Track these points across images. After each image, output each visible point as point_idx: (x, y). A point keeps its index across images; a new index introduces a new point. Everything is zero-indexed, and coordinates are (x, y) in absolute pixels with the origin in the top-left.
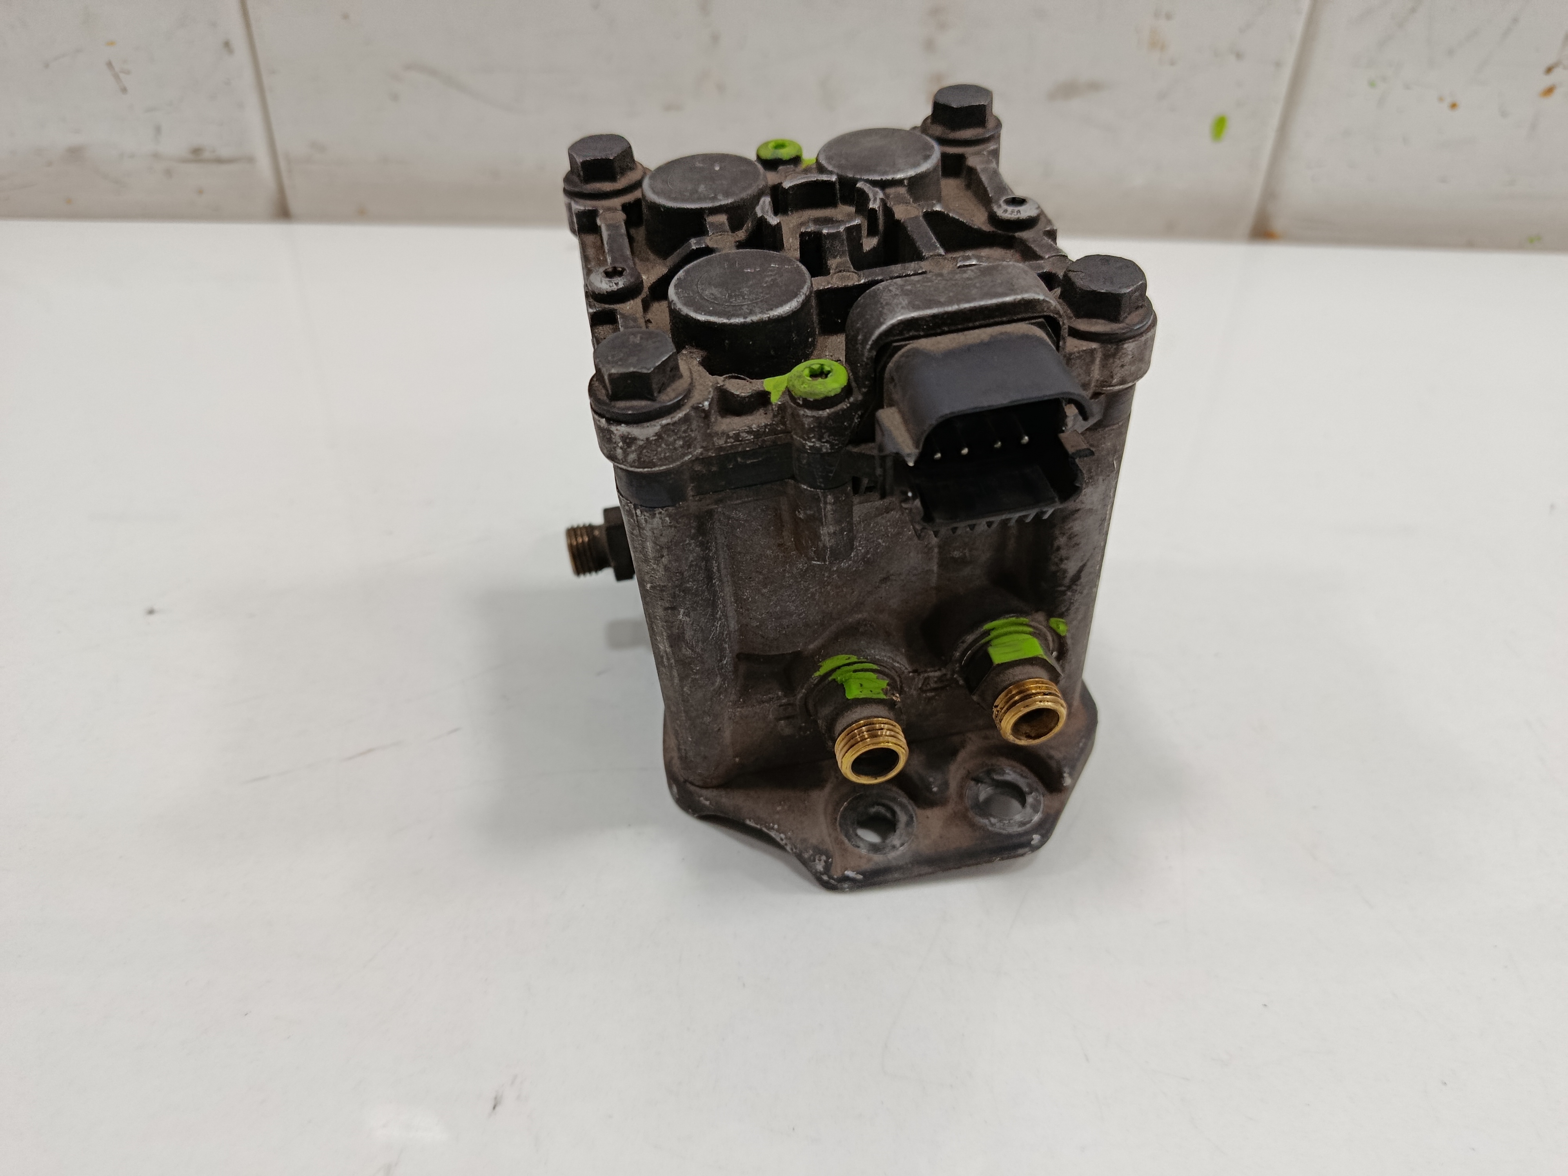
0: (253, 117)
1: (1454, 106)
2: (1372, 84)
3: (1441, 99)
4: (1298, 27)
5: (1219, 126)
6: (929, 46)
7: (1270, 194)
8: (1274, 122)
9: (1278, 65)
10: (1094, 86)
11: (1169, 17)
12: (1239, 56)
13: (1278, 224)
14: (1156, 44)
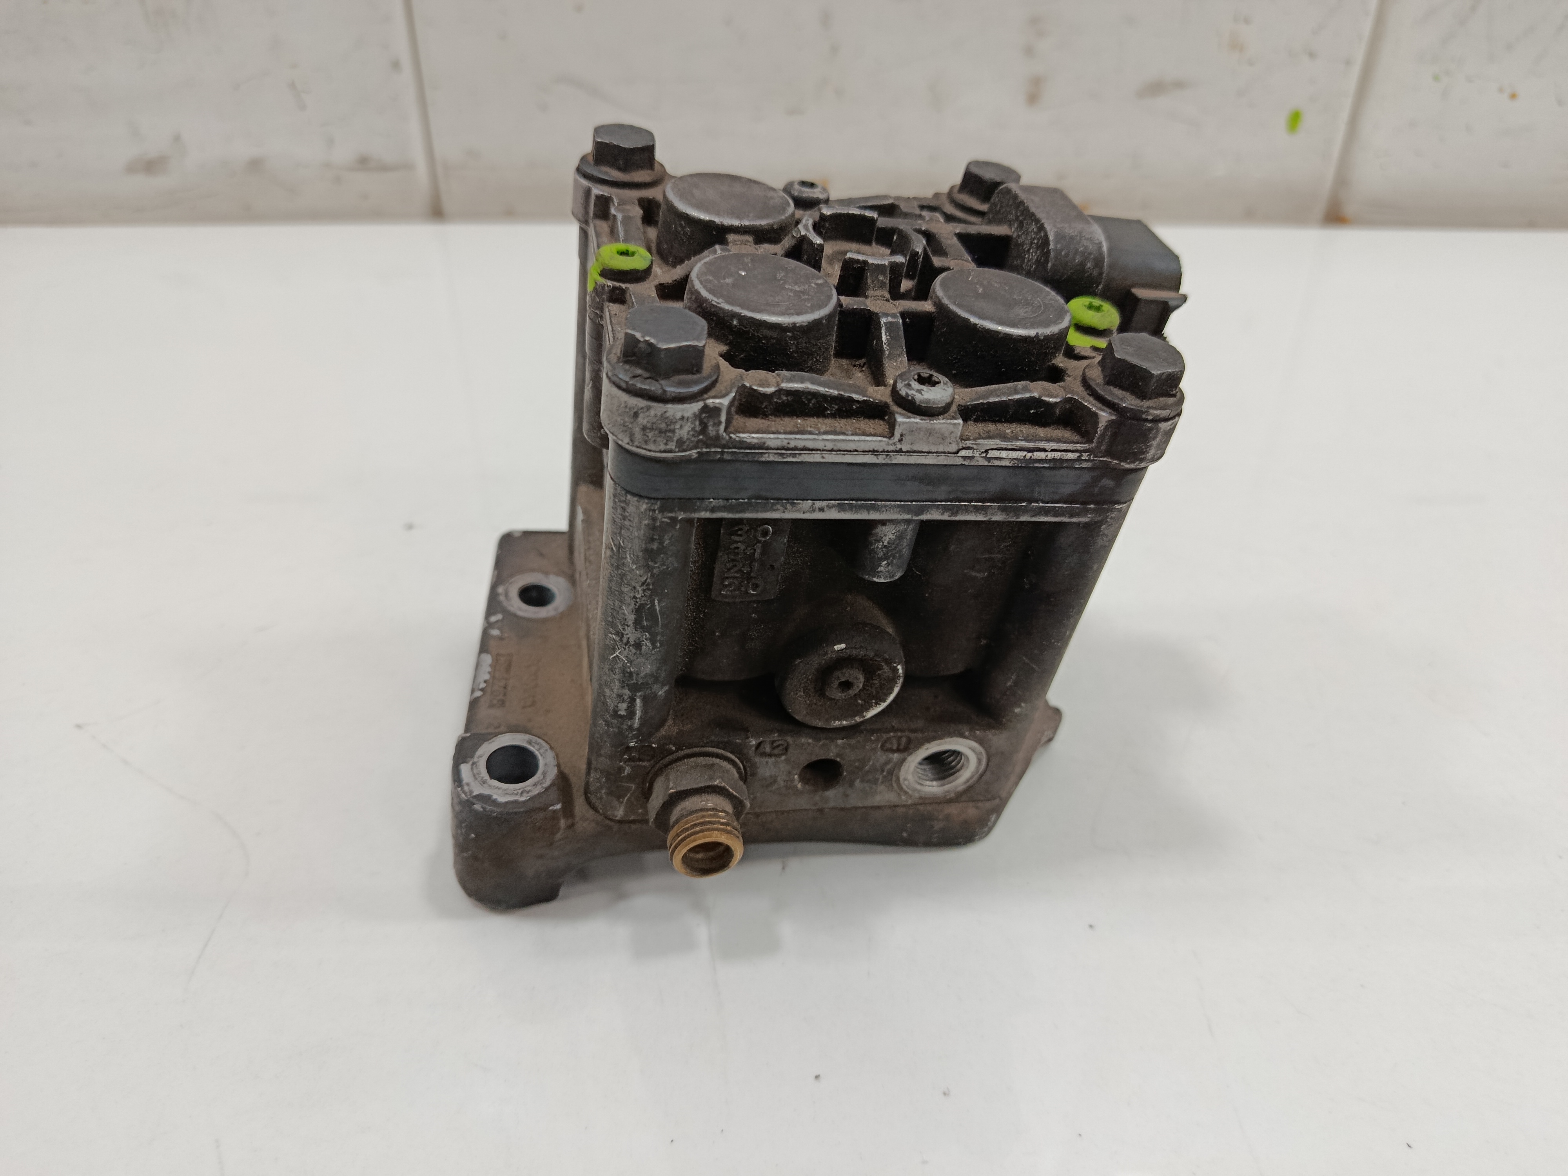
0: (414, 128)
1: (1513, 96)
2: (1436, 78)
3: (1501, 90)
4: (1367, 26)
5: (1295, 120)
6: (1029, 51)
7: (1342, 181)
8: (1344, 115)
9: (1348, 63)
10: (1179, 85)
11: (1247, 21)
12: (1312, 55)
13: (1349, 210)
14: (1236, 46)
